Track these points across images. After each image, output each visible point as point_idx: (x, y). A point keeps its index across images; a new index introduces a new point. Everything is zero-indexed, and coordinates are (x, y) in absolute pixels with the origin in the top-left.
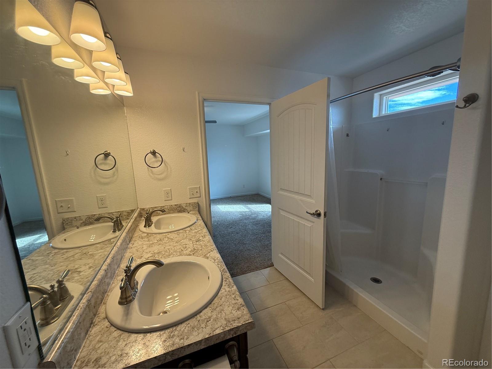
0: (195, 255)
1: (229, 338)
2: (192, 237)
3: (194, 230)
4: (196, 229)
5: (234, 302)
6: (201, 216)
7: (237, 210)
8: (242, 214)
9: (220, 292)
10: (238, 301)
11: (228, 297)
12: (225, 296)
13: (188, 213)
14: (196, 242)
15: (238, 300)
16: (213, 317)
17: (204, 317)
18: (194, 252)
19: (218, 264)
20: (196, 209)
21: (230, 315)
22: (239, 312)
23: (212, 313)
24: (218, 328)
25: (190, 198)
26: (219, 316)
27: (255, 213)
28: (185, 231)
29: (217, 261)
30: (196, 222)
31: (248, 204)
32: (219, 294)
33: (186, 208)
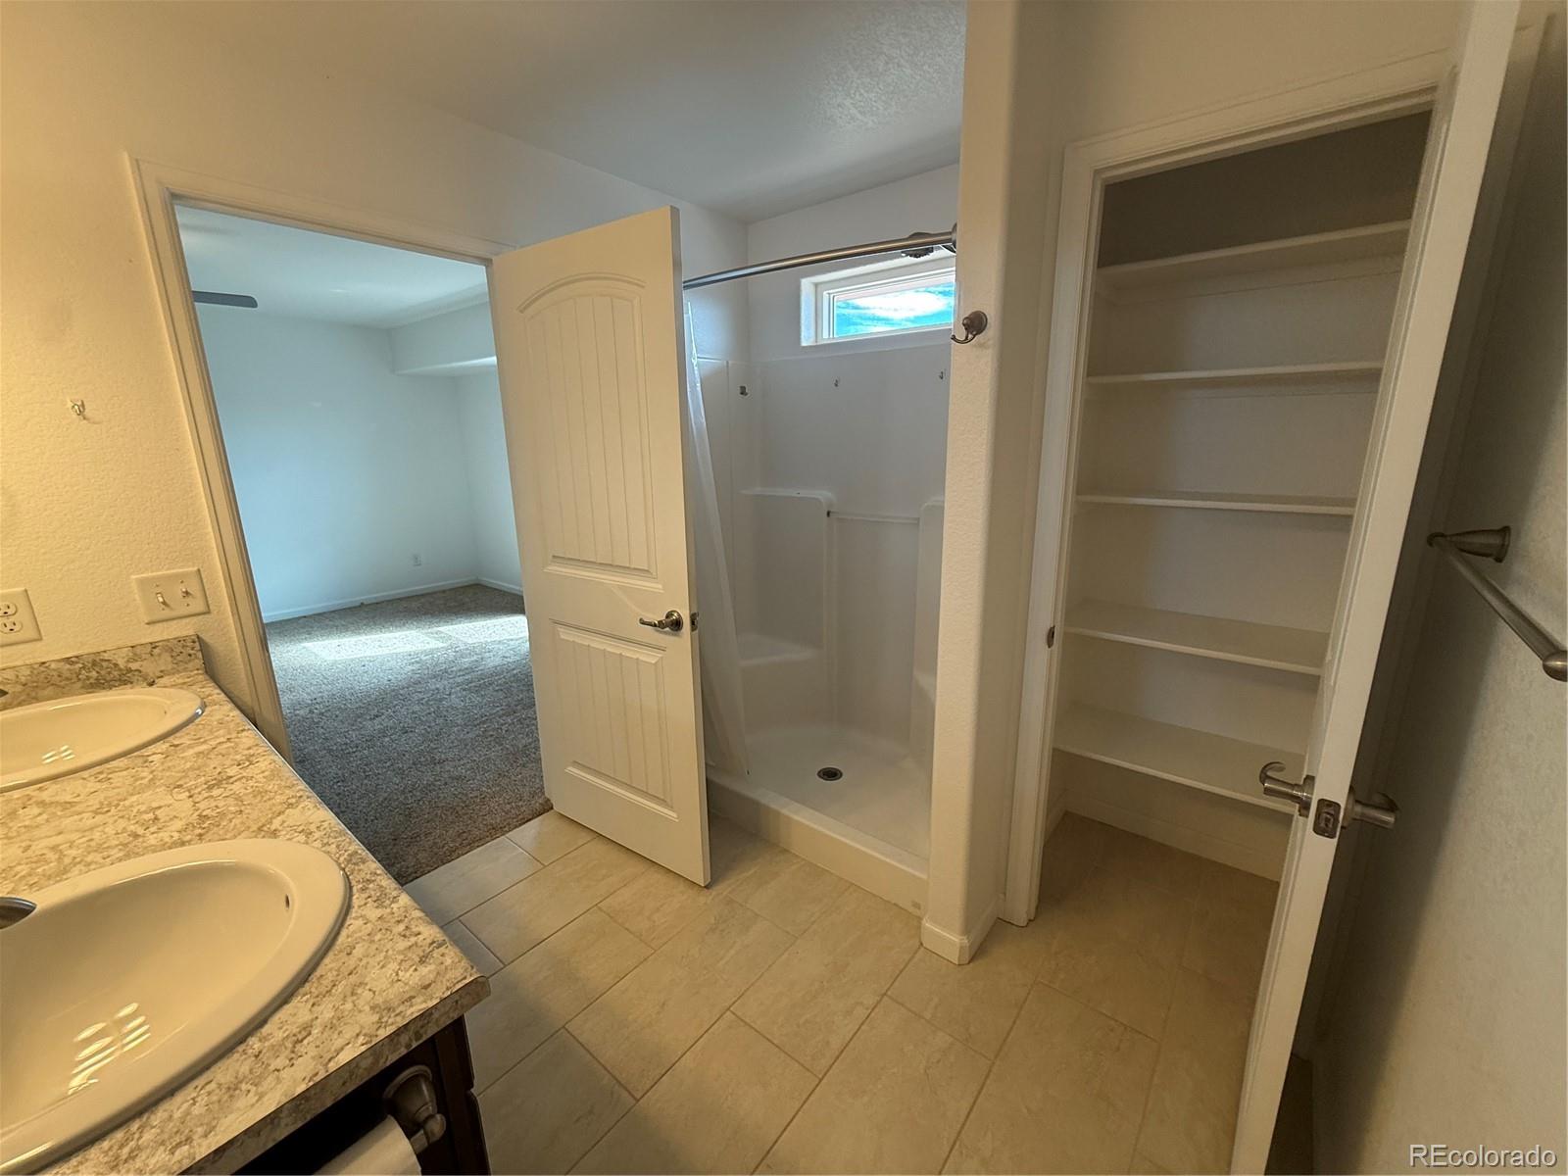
0: (207, 837)
1: (395, 1059)
2: (184, 777)
3: (190, 747)
4: (199, 741)
5: (402, 944)
6: (220, 687)
7: (398, 651)
8: (417, 662)
9: (344, 933)
10: (421, 937)
11: (377, 938)
12: (366, 938)
13: (151, 684)
14: (210, 788)
15: (419, 934)
16: (319, 1020)
17: (280, 1035)
18: (204, 827)
19: (324, 845)
20: (190, 666)
21: (390, 990)
22: (424, 970)
23: (316, 1008)
24: (348, 1044)
25: (148, 624)
26: (349, 1006)
27: (471, 651)
28: (141, 760)
29: (317, 835)
30: (197, 716)
31: (442, 624)
32: (341, 939)
33: (134, 666)
